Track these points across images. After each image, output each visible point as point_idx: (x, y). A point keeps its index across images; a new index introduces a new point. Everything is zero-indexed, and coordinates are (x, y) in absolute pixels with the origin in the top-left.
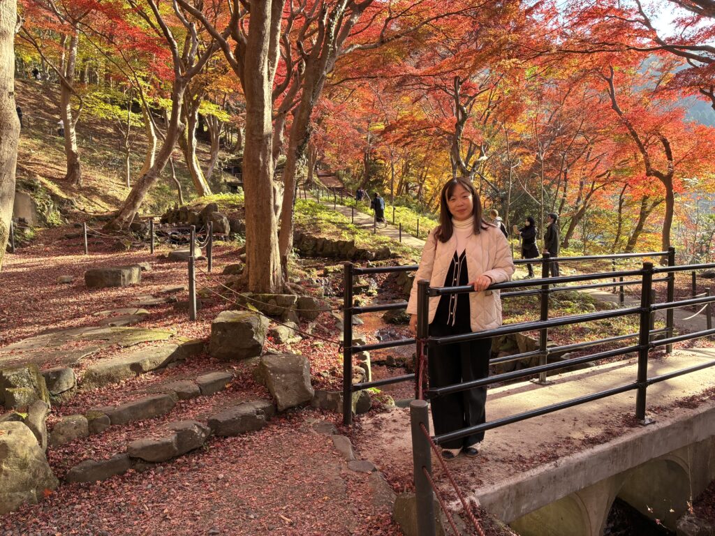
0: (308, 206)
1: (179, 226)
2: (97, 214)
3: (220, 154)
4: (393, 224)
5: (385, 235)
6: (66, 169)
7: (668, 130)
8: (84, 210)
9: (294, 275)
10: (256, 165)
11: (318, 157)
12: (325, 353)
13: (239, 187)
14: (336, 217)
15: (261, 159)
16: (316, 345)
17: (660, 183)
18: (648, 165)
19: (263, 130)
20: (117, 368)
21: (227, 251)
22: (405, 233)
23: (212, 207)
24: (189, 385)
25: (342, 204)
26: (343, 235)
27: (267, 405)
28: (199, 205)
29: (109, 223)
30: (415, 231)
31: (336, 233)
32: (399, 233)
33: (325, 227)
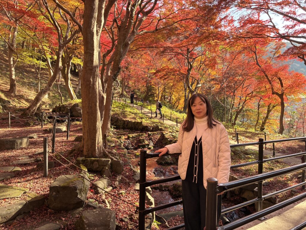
0: (121, 105)
1: (60, 114)
2: (21, 108)
6: (9, 87)
7: (281, 74)
8: (15, 106)
10: (88, 83)
11: (126, 84)
14: (134, 111)
15: (92, 80)
16: (121, 193)
17: (277, 97)
18: (272, 89)
19: (93, 64)
22: (165, 118)
23: (76, 105)
25: (136, 104)
26: (137, 119)
28: (70, 104)
29: (24, 112)
30: (169, 117)
31: (134, 118)
33: (129, 115)
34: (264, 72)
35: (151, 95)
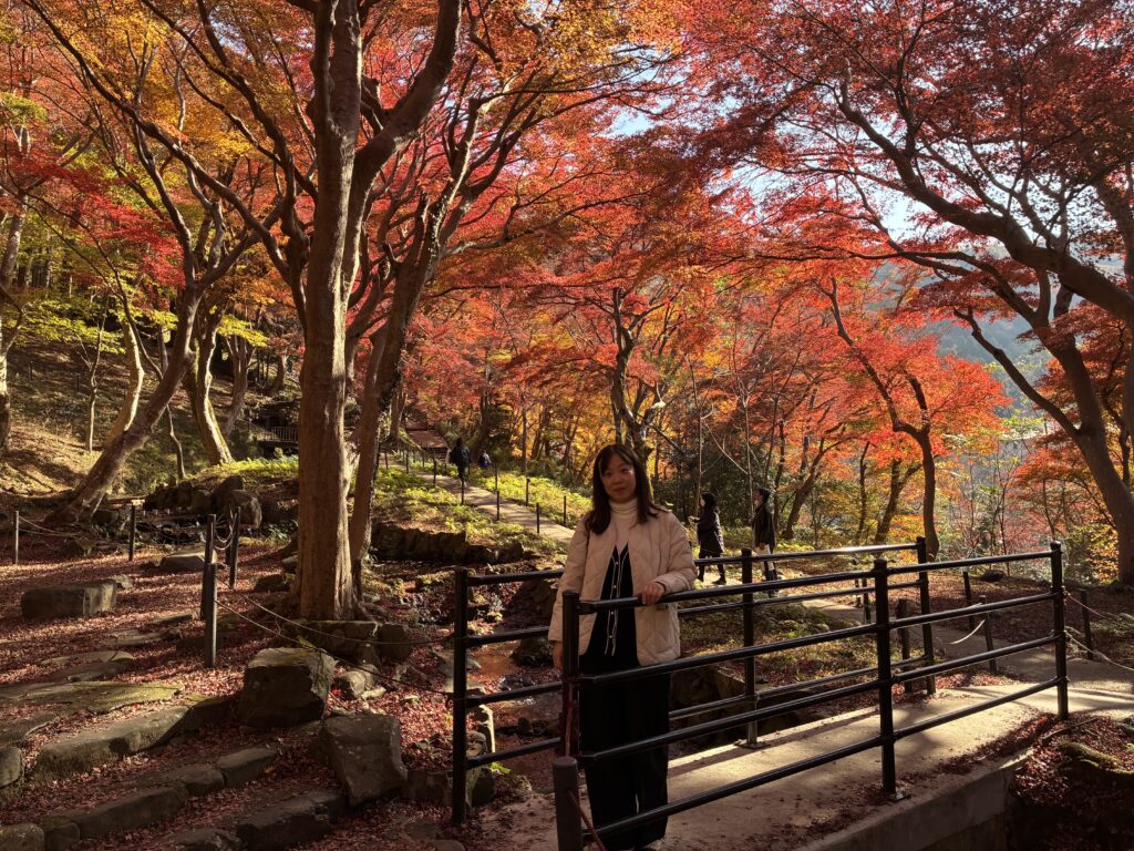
0: (390, 478)
1: (176, 514)
2: (34, 496)
3: (248, 395)
4: (526, 504)
5: (515, 521)
7: (917, 367)
8: (11, 490)
9: (369, 590)
10: (318, 421)
11: (408, 401)
12: (422, 713)
13: (277, 449)
14: (436, 495)
15: (327, 414)
16: (410, 701)
17: (912, 441)
18: (894, 415)
19: (331, 371)
20: (88, 748)
21: (260, 554)
22: (546, 519)
23: (235, 481)
24: (207, 771)
25: (445, 474)
26: (447, 523)
27: (333, 797)
28: (212, 478)
29: (55, 511)
30: (560, 514)
31: (435, 521)
32: (535, 518)
33: (419, 511)
34: (864, 360)
35: (498, 438)
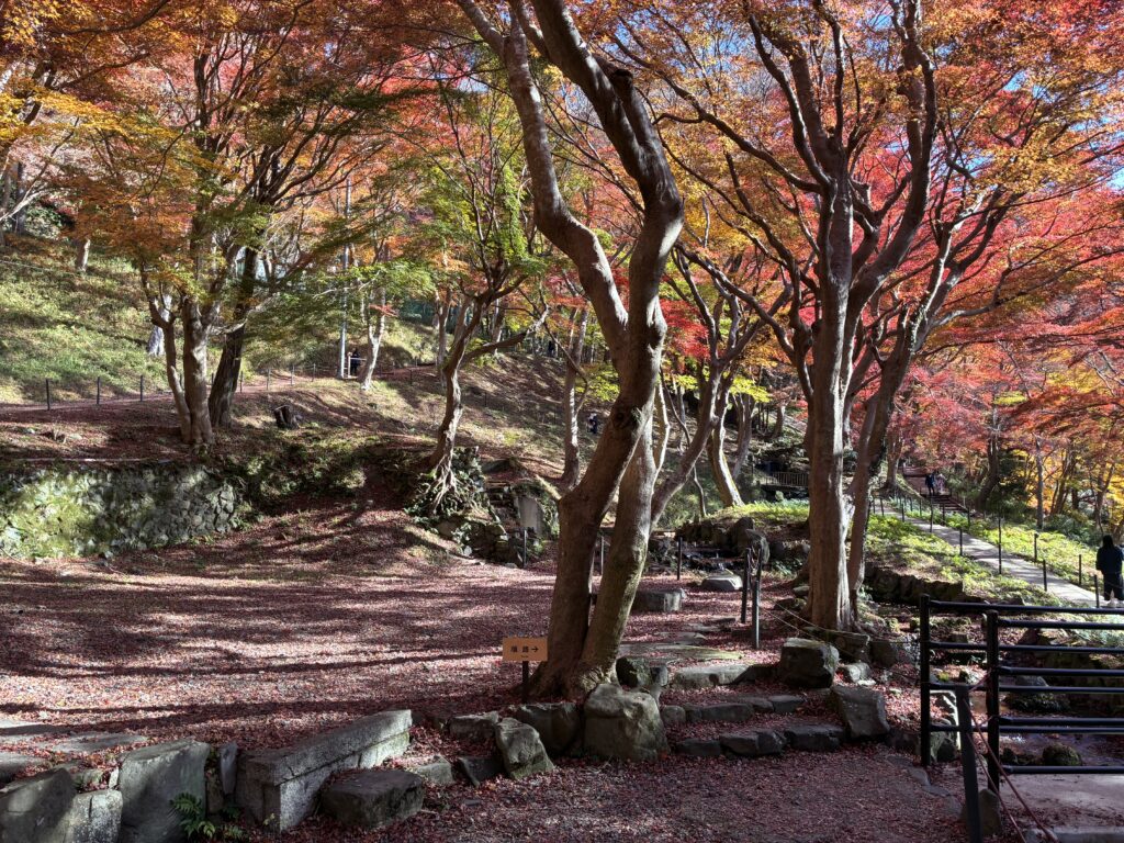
0: (886, 526)
1: (700, 547)
3: (753, 442)
4: (1035, 560)
5: (1020, 577)
13: (778, 493)
14: (932, 545)
21: (774, 583)
22: (1057, 577)
23: (745, 522)
26: (943, 573)
28: (727, 518)
31: (933, 570)
32: (1042, 576)
33: (915, 559)
